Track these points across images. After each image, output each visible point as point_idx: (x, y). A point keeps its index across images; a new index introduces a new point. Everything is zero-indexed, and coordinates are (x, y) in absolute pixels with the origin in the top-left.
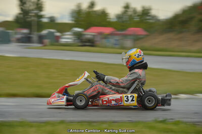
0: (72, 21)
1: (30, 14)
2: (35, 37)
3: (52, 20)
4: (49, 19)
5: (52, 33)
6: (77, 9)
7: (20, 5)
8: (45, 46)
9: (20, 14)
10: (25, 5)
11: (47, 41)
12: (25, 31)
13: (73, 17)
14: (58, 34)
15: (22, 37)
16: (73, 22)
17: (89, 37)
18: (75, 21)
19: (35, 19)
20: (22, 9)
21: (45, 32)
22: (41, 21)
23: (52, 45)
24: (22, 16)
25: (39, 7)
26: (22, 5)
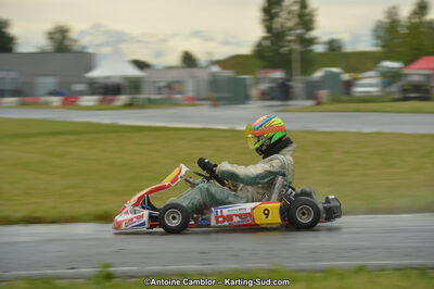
0: (377, 46)
1: (289, 38)
2: (298, 84)
3: (334, 46)
4: (327, 46)
5: (338, 74)
6: (387, 20)
7: (264, 21)
8: (319, 104)
9: (265, 38)
10: (276, 20)
11: (323, 94)
12: (278, 74)
13: (378, 37)
14: (346, 77)
15: (271, 88)
16: (379, 49)
17: (416, 79)
18: (383, 46)
19: (297, 47)
20: (269, 29)
21: (318, 74)
22: (311, 51)
23: (335, 100)
24: (267, 43)
25: (306, 20)
26: (268, 20)
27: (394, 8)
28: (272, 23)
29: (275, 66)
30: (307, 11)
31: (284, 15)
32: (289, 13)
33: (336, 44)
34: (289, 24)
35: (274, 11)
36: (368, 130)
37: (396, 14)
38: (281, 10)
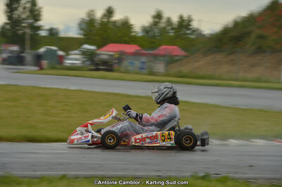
0: (80, 34)
1: (23, 25)
2: (28, 56)
3: (53, 32)
4: (48, 32)
5: (55, 51)
6: (88, 19)
7: (7, 12)
8: (41, 69)
9: (6, 24)
10: (16, 12)
11: (45, 63)
12: (15, 48)
13: (81, 29)
14: (61, 53)
15: (9, 57)
16: (82, 36)
17: (104, 57)
18: (84, 35)
19: (28, 31)
20: (10, 18)
21: (42, 50)
22: (37, 34)
23: (53, 68)
24: (8, 27)
25: (35, 14)
26: (9, 12)
27: (92, 11)
28: (12, 14)
29: (13, 43)
30: (37, 8)
31: (20, 9)
32: (24, 8)
33: (54, 31)
34: (24, 16)
35: (14, 6)
36: (72, 88)
37: (93, 15)
38: (19, 6)
